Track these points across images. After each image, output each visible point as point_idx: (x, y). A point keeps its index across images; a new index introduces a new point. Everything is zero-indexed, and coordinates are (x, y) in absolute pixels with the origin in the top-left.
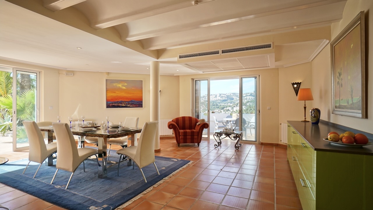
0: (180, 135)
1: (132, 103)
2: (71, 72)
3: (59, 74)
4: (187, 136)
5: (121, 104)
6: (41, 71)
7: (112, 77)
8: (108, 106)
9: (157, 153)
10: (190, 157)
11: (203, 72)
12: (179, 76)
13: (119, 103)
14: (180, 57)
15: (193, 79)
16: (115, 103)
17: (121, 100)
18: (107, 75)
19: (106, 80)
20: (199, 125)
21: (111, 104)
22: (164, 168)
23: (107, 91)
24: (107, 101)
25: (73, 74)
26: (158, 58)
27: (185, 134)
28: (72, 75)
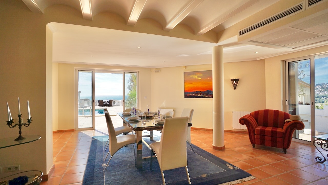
0: (255, 133)
1: (208, 93)
2: (158, 70)
3: (151, 71)
4: (265, 136)
5: (197, 94)
6: (139, 71)
7: (189, 70)
8: (186, 96)
9: (219, 151)
10: (257, 168)
11: (293, 48)
12: (264, 59)
13: (196, 93)
14: (241, 33)
15: (284, 61)
16: (192, 93)
17: (197, 91)
18: (185, 69)
19: (184, 73)
20: (288, 122)
21: (188, 95)
22: (204, 176)
23: (184, 82)
24: (185, 92)
25: (159, 70)
26: (217, 42)
27: (262, 133)
28: (159, 72)
